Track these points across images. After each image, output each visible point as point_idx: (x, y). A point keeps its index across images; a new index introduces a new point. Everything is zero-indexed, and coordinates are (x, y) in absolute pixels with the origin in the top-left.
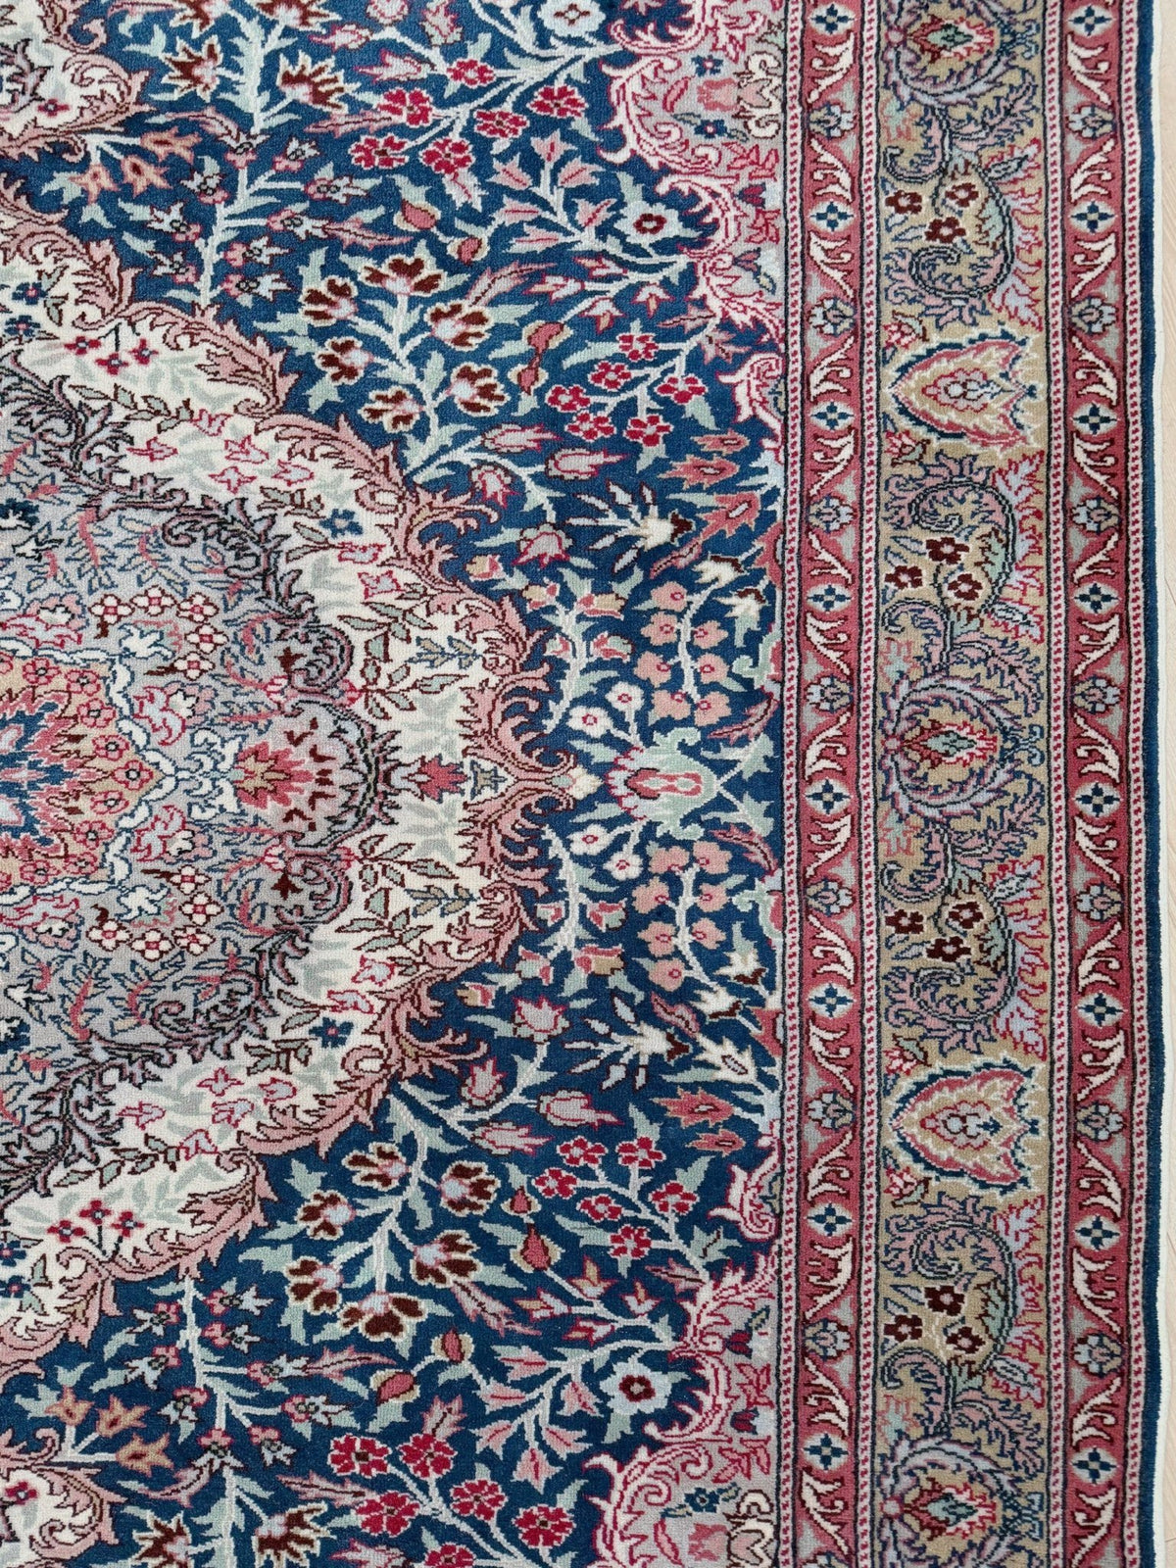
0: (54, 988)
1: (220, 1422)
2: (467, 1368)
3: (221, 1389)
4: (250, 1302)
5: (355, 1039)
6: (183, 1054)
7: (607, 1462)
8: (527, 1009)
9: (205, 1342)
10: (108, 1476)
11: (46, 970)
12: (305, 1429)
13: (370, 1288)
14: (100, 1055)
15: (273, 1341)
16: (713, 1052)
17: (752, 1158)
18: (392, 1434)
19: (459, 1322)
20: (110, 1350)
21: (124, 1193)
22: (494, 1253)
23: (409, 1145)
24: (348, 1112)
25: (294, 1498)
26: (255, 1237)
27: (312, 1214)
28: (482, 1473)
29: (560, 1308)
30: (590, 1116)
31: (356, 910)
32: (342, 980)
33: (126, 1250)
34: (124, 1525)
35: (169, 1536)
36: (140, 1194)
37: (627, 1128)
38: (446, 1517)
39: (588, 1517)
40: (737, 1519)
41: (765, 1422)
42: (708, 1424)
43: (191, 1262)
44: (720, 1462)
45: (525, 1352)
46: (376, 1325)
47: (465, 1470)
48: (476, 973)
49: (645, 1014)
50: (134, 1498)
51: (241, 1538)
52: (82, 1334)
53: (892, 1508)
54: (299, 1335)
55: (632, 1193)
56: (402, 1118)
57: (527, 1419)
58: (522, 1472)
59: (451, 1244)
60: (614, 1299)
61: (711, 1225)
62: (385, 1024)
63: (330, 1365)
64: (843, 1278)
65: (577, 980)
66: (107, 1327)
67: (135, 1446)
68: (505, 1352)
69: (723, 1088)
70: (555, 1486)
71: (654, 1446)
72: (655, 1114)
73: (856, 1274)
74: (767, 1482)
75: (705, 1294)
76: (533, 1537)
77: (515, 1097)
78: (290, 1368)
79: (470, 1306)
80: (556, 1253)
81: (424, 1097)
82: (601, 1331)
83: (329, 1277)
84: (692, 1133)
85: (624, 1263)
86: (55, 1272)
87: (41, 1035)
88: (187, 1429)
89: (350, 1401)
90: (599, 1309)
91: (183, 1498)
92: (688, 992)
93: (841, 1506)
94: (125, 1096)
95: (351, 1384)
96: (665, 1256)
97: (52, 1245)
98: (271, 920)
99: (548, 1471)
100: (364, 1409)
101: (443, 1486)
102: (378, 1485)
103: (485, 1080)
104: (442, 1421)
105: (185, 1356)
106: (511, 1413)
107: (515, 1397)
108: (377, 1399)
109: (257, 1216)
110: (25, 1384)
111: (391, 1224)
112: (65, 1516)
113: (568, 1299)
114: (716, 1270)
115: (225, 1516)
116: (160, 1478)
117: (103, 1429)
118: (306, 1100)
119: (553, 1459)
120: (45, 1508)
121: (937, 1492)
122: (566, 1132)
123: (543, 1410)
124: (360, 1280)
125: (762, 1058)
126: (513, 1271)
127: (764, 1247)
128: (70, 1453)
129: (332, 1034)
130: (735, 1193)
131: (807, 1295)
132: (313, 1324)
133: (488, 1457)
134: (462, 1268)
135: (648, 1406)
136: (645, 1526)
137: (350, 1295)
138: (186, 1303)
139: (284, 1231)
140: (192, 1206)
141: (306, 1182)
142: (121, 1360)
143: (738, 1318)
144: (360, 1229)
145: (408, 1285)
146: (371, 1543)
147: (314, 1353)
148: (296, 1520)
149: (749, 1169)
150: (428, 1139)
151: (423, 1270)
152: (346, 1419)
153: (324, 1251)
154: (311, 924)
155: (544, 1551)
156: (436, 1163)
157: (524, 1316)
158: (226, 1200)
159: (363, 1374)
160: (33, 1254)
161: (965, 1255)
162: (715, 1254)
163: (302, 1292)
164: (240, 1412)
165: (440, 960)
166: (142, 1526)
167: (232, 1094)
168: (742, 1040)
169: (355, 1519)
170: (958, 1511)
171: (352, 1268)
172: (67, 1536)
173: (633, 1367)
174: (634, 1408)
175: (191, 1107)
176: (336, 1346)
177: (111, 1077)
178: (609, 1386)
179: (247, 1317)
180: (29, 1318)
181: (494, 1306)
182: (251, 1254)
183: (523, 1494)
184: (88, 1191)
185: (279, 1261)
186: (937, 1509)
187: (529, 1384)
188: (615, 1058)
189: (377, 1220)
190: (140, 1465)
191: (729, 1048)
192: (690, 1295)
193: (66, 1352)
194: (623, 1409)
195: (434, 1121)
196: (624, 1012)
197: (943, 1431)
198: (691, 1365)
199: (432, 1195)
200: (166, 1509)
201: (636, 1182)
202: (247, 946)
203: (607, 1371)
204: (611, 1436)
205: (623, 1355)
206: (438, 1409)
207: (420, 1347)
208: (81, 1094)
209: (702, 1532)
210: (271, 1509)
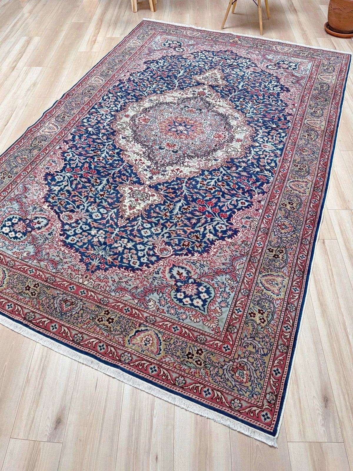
0: (183, 148)
1: (184, 194)
2: (220, 196)
3: (185, 191)
4: (194, 183)
5: (218, 161)
6: (196, 158)
7: (236, 210)
8: (242, 163)
9: (186, 186)
10: (165, 196)
11: (183, 147)
12: (195, 197)
13: (210, 185)
14: (186, 155)
15: (195, 187)
16: (266, 172)
17: (268, 183)
18: (206, 200)
19: (221, 191)
20: (172, 184)
21: (182, 169)
22: (228, 185)
23: (221, 172)
24: (215, 167)
25: (190, 204)
26: (197, 177)
27: (206, 176)
28: (217, 207)
29: (235, 192)
30: (247, 175)
31: (224, 150)
32: (219, 155)
33: (180, 174)
34: (165, 202)
35: (171, 205)
36: (184, 169)
37: (251, 177)
38: (210, 211)
39: (231, 216)
40: (252, 221)
41: (260, 211)
42: (252, 210)
43: (188, 177)
44: (252, 214)
45: (229, 196)
46: (209, 189)
47: (215, 206)
48: (237, 159)
49: (258, 167)
50: (168, 199)
51: (180, 207)
52: (170, 181)
53: (276, 225)
54: (198, 187)
55: (250, 183)
56: (221, 169)
57: (226, 203)
58: (223, 209)
59: (223, 183)
60: (243, 193)
61: (259, 188)
62: (223, 161)
63: (201, 192)
64: (276, 198)
65: (250, 162)
66: (173, 181)
67: (171, 194)
68: (226, 195)
69: (266, 176)
70: (227, 211)
71: (243, 210)
72: (255, 176)
73: (279, 198)
74: (259, 218)
75: (256, 196)
76: (222, 216)
77: (237, 171)
78: (195, 190)
79: (223, 190)
80: (237, 187)
81: (225, 168)
82: (240, 196)
83: (205, 183)
84: (260, 179)
85: (246, 190)
86: (169, 174)
87: (179, 152)
88: (179, 194)
89: (202, 196)
90: (241, 194)
91: (175, 201)
92: (264, 166)
93: (269, 222)
94: (187, 160)
95: (203, 194)
96: (252, 190)
97: (170, 172)
98: (213, 148)
99: (227, 209)
100: (204, 197)
101: (211, 208)
102: (202, 206)
103: (234, 169)
104: (214, 201)
105: (182, 186)
106: (224, 202)
107: (225, 200)
108: (206, 196)
109: (199, 175)
110: (160, 184)
111: (216, 179)
112: (157, 199)
113: (237, 192)
114: (259, 194)
115: (179, 204)
116: (173, 198)
117: (168, 191)
118: (210, 165)
119: (228, 208)
120: (155, 198)
121: (284, 225)
122: (243, 176)
123: (229, 203)
124: (209, 184)
125: (272, 174)
126: (230, 187)
127: (266, 193)
128: (162, 193)
129: (216, 160)
130: (264, 186)
131: (270, 199)
132: (201, 187)
133: (219, 206)
134: (223, 186)
135: (244, 205)
136: (239, 219)
137: (207, 185)
138: (185, 181)
139: (201, 177)
140: (190, 172)
141: (206, 173)
142: (173, 185)
143: (260, 199)
144: (212, 179)
145: (215, 186)
146: (198, 212)
147: (200, 190)
148: (189, 207)
149: (267, 184)
150: (224, 172)
151: (218, 185)
152: (201, 197)
153: (206, 180)
154: (217, 150)
155: (223, 218)
156: (224, 175)
157: (230, 192)
158: (195, 172)
159: (205, 194)
160: (167, 172)
161: (295, 200)
162: (259, 192)
163: (201, 183)
164: (187, 194)
165: (233, 156)
166: (167, 203)
167: (201, 163)
168: (270, 172)
169: (197, 209)
170: (286, 227)
171: (208, 183)
172: (157, 201)
173: (243, 201)
174: (242, 205)
175: (195, 163)
176: (203, 190)
177: (186, 158)
178: (239, 202)
179: (192, 184)
180: (163, 178)
181: (226, 190)
182: (196, 178)
183: (223, 211)
184: (178, 167)
185: (199, 180)
186: (283, 227)
187: (228, 200)
188: (252, 170)
189: (214, 179)
190: (171, 196)
191: (268, 172)
192: (254, 195)
193: (167, 182)
194: (240, 205)
195: (225, 171)
196: (255, 166)
197: (287, 218)
198: (252, 202)
199: (222, 177)
200: (171, 202)
201: (251, 182)
202: (209, 150)
203: (240, 200)
204: (238, 208)
205: (242, 199)
206: (214, 199)
207: (214, 192)
208: (182, 159)
209: (247, 221)
210: (186, 205)
